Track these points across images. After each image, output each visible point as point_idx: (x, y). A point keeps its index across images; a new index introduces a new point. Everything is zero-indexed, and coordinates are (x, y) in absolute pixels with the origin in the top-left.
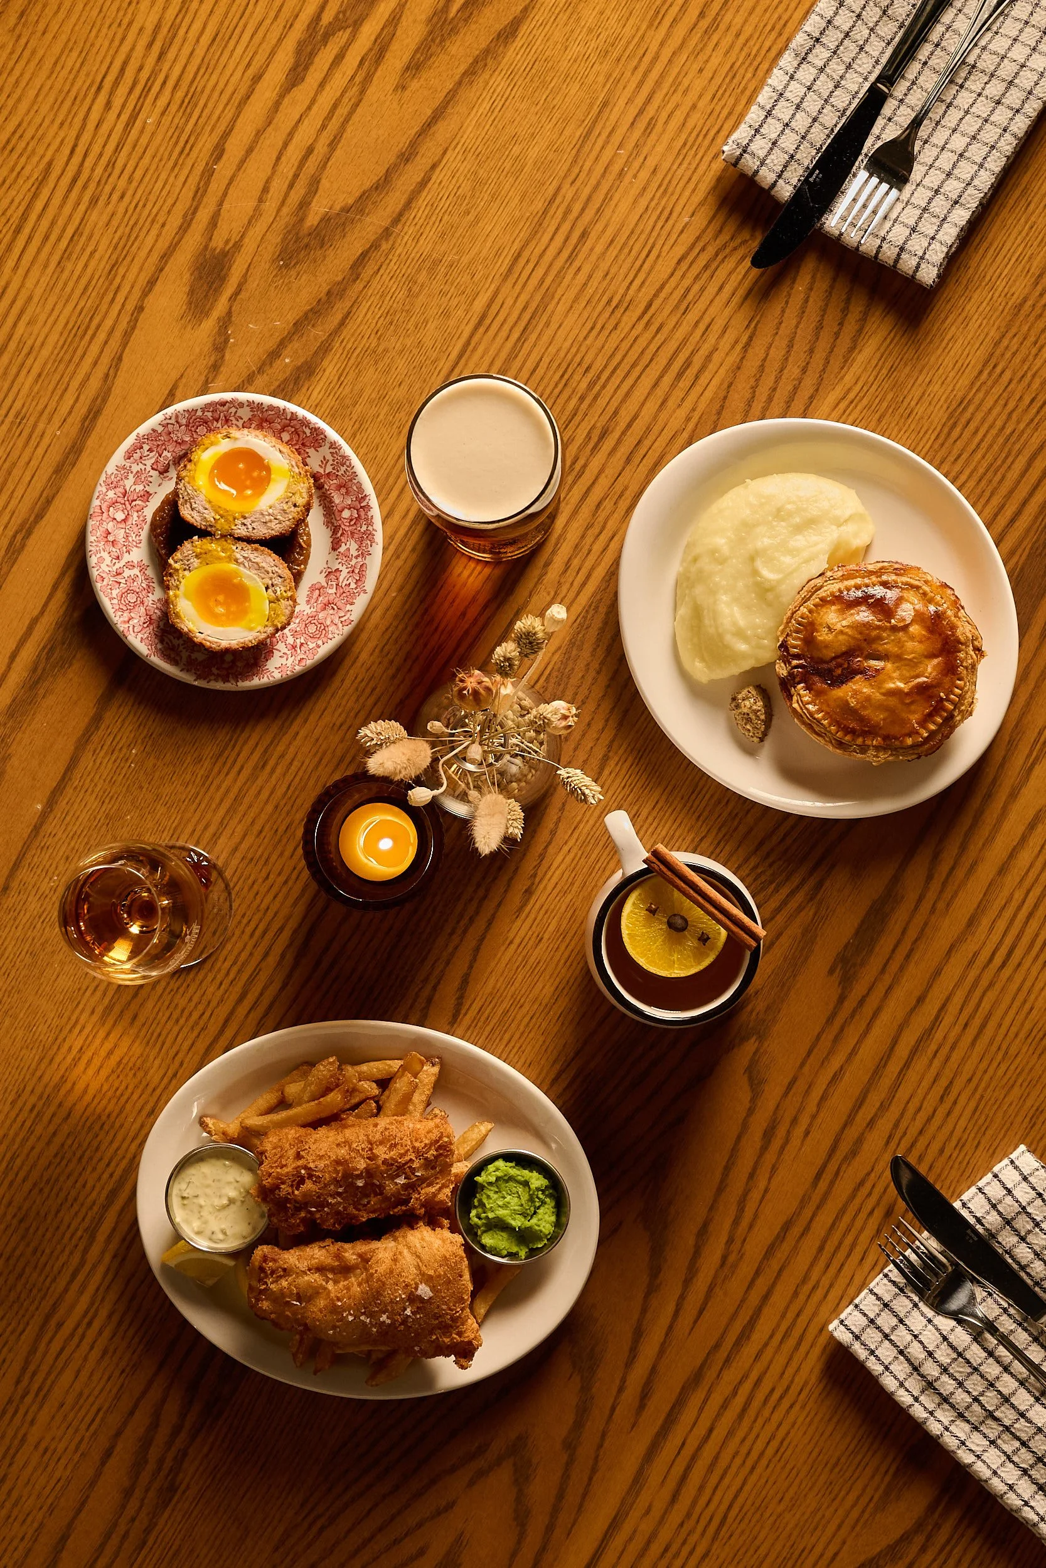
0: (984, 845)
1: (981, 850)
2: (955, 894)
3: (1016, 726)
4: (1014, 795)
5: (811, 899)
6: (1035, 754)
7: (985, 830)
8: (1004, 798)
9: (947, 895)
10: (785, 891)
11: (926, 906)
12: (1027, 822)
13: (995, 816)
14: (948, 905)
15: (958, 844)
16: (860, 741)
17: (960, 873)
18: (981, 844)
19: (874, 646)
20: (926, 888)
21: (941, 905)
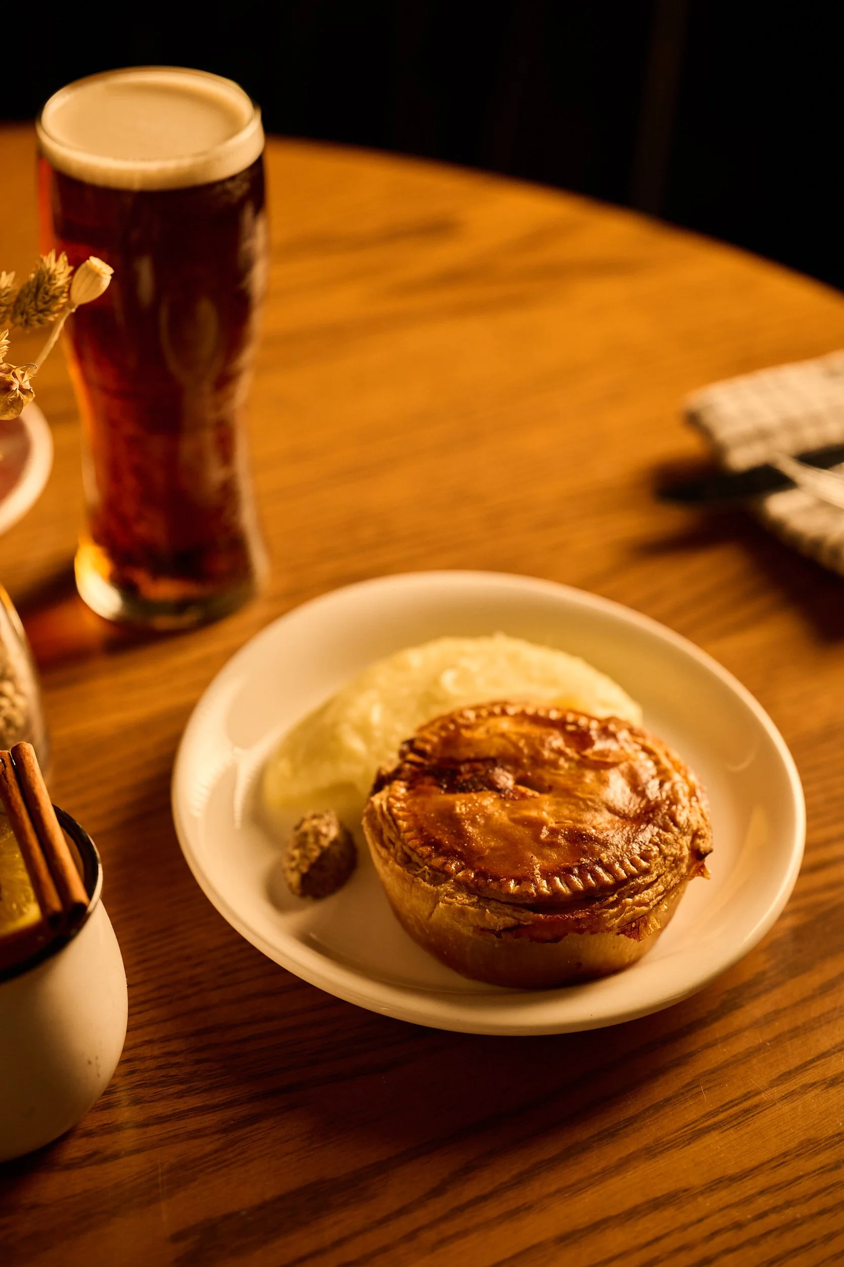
0: (559, 1191)
1: (549, 1196)
2: (463, 1234)
3: (712, 1072)
4: (651, 1152)
5: (225, 1131)
6: (721, 1117)
7: (573, 1173)
8: (632, 1149)
9: (448, 1228)
10: (194, 1101)
11: (405, 1225)
12: (652, 1196)
13: (603, 1164)
14: (443, 1242)
15: (514, 1172)
16: (438, 861)
17: (492, 1210)
18: (554, 1188)
19: (539, 771)
20: (421, 1202)
21: (430, 1236)
